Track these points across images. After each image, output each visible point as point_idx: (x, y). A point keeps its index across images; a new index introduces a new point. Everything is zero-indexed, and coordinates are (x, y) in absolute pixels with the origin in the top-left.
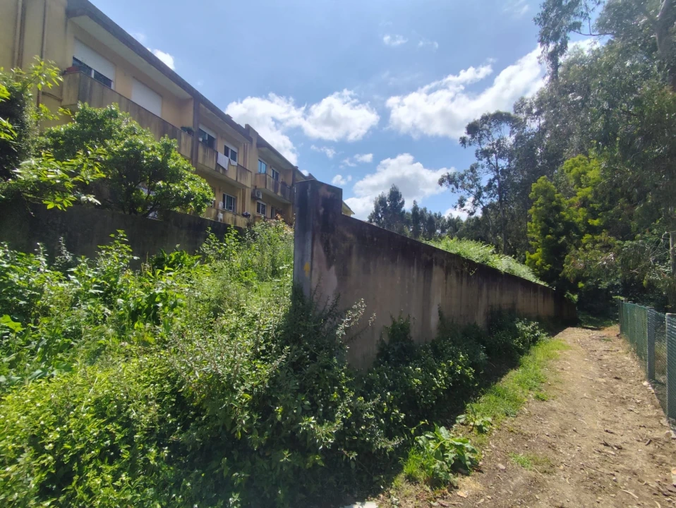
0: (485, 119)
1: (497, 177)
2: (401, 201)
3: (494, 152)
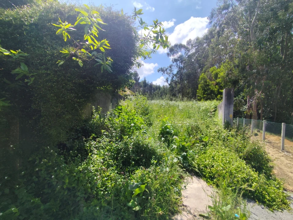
0: (176, 46)
3: (179, 60)
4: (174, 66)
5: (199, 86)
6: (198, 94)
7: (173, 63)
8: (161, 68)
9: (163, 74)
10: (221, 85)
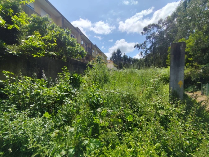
0: (149, 26)
1: (152, 45)
2: (120, 53)
3: (152, 37)
4: (148, 42)
5: (168, 56)
6: (168, 64)
7: (147, 39)
8: (137, 44)
9: (139, 49)
10: (189, 54)
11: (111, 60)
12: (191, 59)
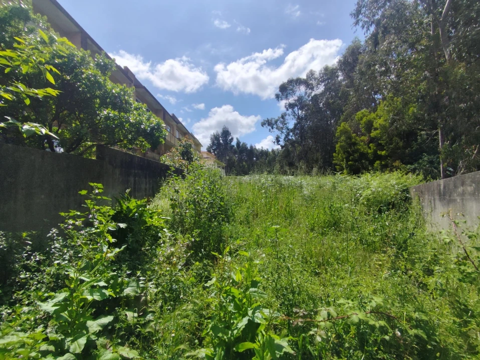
0: (291, 82)
1: (298, 123)
2: (230, 138)
3: (297, 106)
4: (289, 115)
5: (337, 146)
6: (336, 162)
7: (287, 110)
8: (267, 119)
9: (272, 130)
10: (380, 142)
11: (209, 151)
12: (383, 153)
